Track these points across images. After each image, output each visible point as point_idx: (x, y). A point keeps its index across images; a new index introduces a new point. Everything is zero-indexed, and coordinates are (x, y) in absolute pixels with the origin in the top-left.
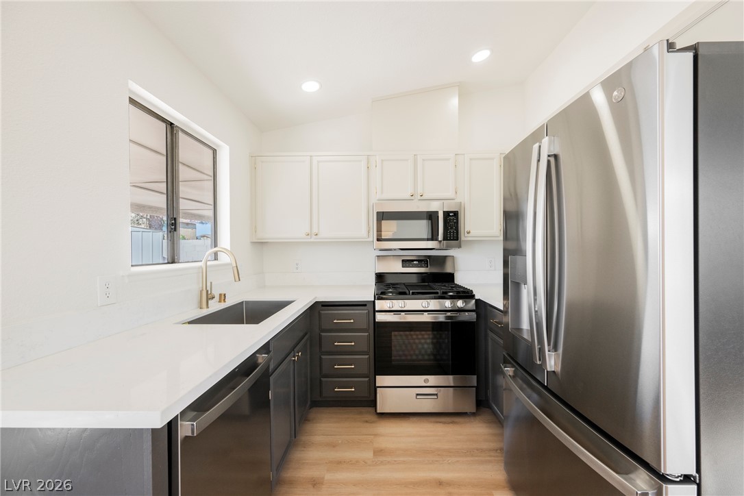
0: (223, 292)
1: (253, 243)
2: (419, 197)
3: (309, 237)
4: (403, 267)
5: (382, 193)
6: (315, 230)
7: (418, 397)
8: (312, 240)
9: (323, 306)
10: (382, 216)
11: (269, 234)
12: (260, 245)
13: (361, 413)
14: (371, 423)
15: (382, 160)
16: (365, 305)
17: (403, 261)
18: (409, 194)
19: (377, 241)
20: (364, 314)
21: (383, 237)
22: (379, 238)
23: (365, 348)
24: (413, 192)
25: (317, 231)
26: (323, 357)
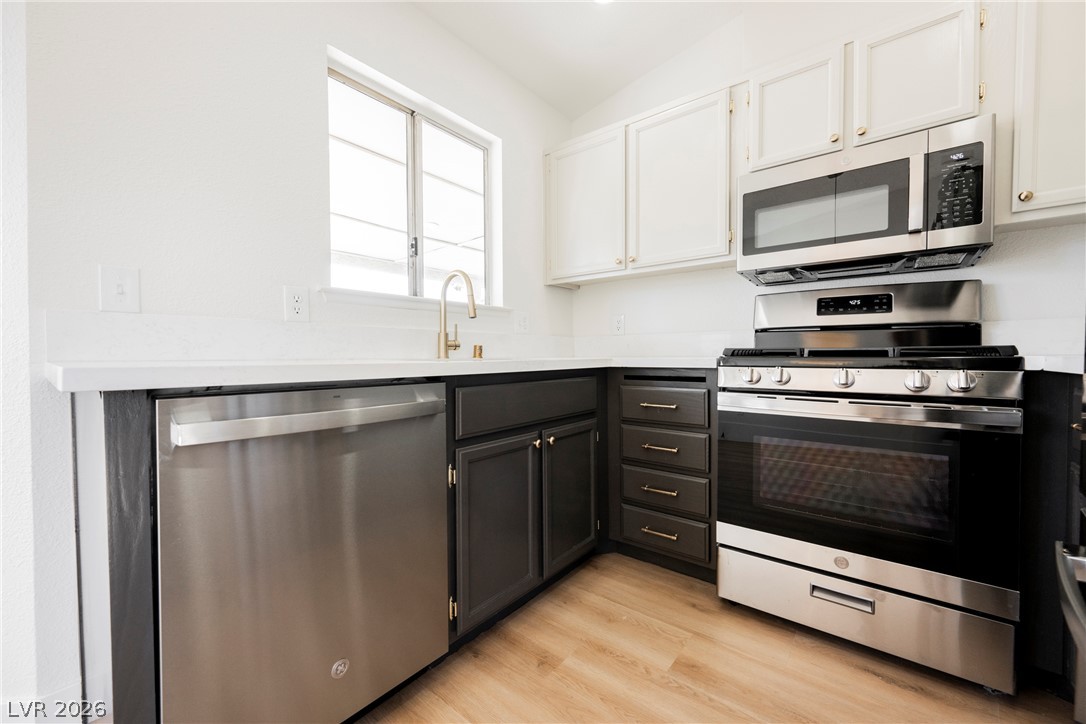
1: (549, 286)
2: (857, 140)
3: (621, 267)
4: (819, 314)
5: (761, 154)
6: (632, 253)
7: (816, 593)
8: (629, 272)
9: (627, 377)
10: (757, 202)
13: (691, 588)
14: (702, 611)
15: (762, 86)
16: (703, 380)
17: (820, 301)
18: (828, 140)
19: (744, 254)
20: (698, 394)
21: (760, 244)
22: (750, 246)
23: (703, 465)
24: (837, 131)
25: (634, 256)
26: (624, 466)
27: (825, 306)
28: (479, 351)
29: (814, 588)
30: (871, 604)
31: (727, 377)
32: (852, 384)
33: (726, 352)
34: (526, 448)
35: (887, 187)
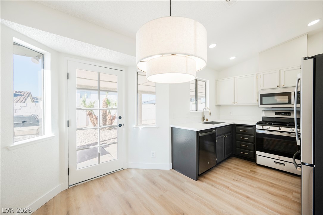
0: (207, 118)
1: (216, 106)
2: (282, 87)
3: (234, 104)
4: (276, 115)
5: (263, 87)
6: (236, 101)
8: (234, 105)
9: (237, 125)
10: (262, 96)
11: (221, 103)
12: (219, 106)
14: (253, 166)
15: (263, 75)
16: (253, 127)
18: (277, 86)
19: (260, 105)
20: (252, 129)
21: (263, 103)
22: (261, 103)
23: (253, 141)
24: (279, 85)
25: (236, 102)
26: (237, 141)
27: (277, 113)
28: (207, 120)
29: (274, 162)
30: (284, 164)
31: (257, 127)
32: (281, 129)
33: (257, 123)
34: (223, 137)
35: (288, 96)
